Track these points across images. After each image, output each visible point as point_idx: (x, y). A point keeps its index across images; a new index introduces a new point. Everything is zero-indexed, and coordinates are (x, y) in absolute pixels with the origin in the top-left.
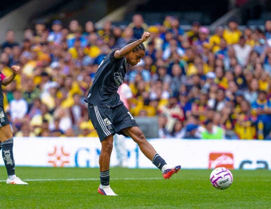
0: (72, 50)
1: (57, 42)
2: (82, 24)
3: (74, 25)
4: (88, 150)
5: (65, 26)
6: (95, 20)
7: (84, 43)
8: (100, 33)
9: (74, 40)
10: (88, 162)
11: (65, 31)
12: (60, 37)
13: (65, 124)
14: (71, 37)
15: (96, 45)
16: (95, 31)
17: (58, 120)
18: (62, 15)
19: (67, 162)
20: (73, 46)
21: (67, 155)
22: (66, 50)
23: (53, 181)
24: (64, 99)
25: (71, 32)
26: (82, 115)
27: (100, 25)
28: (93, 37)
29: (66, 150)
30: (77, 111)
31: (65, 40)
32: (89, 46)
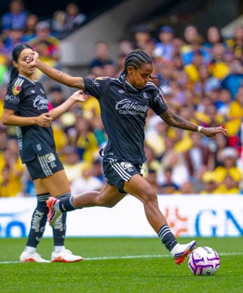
0: (191, 70)
1: (167, 58)
2: (203, 33)
3: (191, 33)
4: (214, 213)
5: (179, 34)
6: (221, 25)
7: (207, 58)
8: (230, 43)
9: (192, 54)
10: (214, 229)
11: (177, 42)
12: (170, 50)
13: (180, 176)
14: (186, 50)
15: (223, 60)
16: (222, 40)
17: (169, 170)
18: (174, 19)
19: (185, 230)
20: (191, 62)
21: (185, 220)
22: (181, 68)
23: (164, 257)
24: (178, 140)
25: (187, 43)
26: (205, 162)
27: (228, 31)
28: (219, 49)
29: (182, 213)
30: (196, 156)
31: (178, 54)
32: (213, 62)
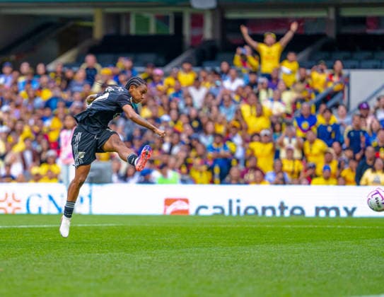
0: (23, 93)
1: (8, 84)
2: (34, 66)
3: (25, 67)
4: (40, 196)
5: (16, 68)
6: (47, 63)
7: (35, 86)
8: (52, 75)
9: (25, 83)
10: (40, 209)
11: (16, 73)
12: (10, 80)
13: (17, 170)
14: (22, 80)
15: (48, 88)
16: (47, 73)
17: (9, 166)
18: (13, 57)
19: (18, 208)
20: (23, 89)
21: (19, 201)
22: (17, 93)
23: (4, 228)
24: (15, 143)
25: (21, 74)
26: (34, 160)
27: (51, 67)
28: (44, 79)
29: (17, 197)
30: (28, 156)
31: (15, 83)
32: (40, 89)
